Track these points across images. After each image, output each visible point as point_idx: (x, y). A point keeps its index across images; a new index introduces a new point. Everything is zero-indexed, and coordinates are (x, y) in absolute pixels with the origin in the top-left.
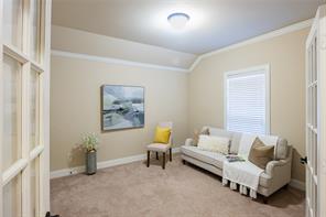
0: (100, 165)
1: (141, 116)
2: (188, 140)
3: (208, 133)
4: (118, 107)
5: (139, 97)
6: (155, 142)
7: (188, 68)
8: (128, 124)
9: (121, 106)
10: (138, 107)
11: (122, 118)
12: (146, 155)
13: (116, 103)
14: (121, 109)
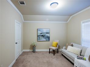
0: (36, 50)
1: (49, 38)
2: (64, 47)
3: (72, 46)
4: (41, 35)
5: (48, 32)
6: (52, 46)
7: (67, 21)
8: (44, 40)
9: (43, 34)
10: (48, 35)
11: (43, 38)
12: (49, 50)
13: (41, 33)
14: (42, 35)
